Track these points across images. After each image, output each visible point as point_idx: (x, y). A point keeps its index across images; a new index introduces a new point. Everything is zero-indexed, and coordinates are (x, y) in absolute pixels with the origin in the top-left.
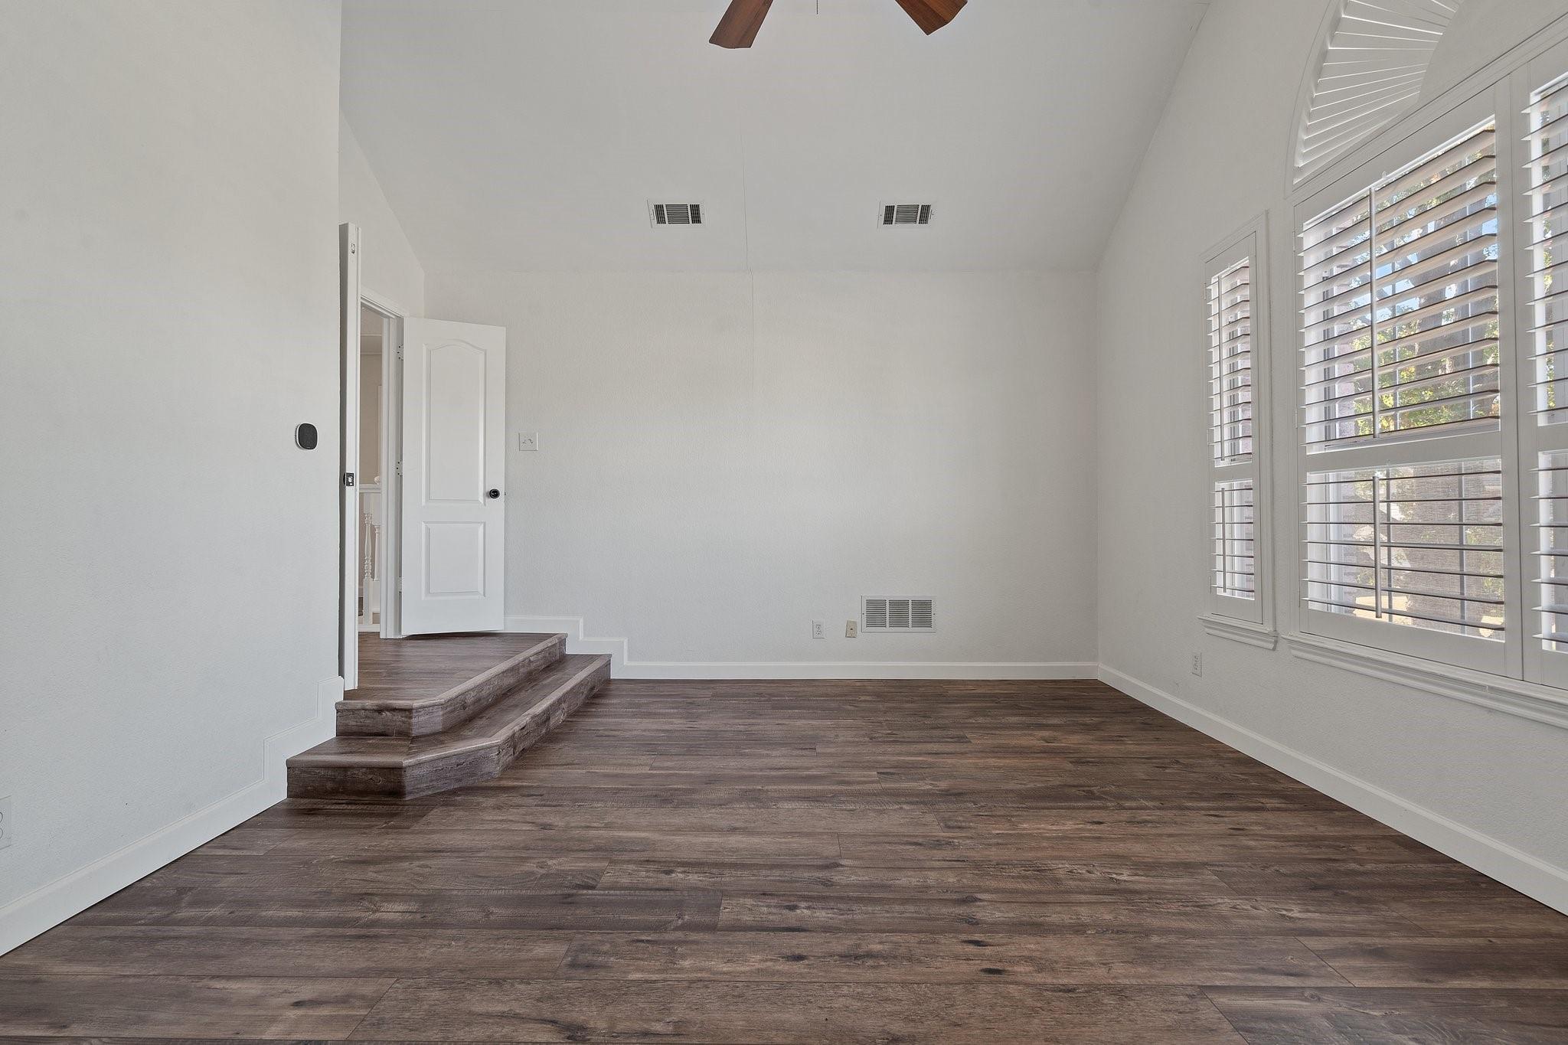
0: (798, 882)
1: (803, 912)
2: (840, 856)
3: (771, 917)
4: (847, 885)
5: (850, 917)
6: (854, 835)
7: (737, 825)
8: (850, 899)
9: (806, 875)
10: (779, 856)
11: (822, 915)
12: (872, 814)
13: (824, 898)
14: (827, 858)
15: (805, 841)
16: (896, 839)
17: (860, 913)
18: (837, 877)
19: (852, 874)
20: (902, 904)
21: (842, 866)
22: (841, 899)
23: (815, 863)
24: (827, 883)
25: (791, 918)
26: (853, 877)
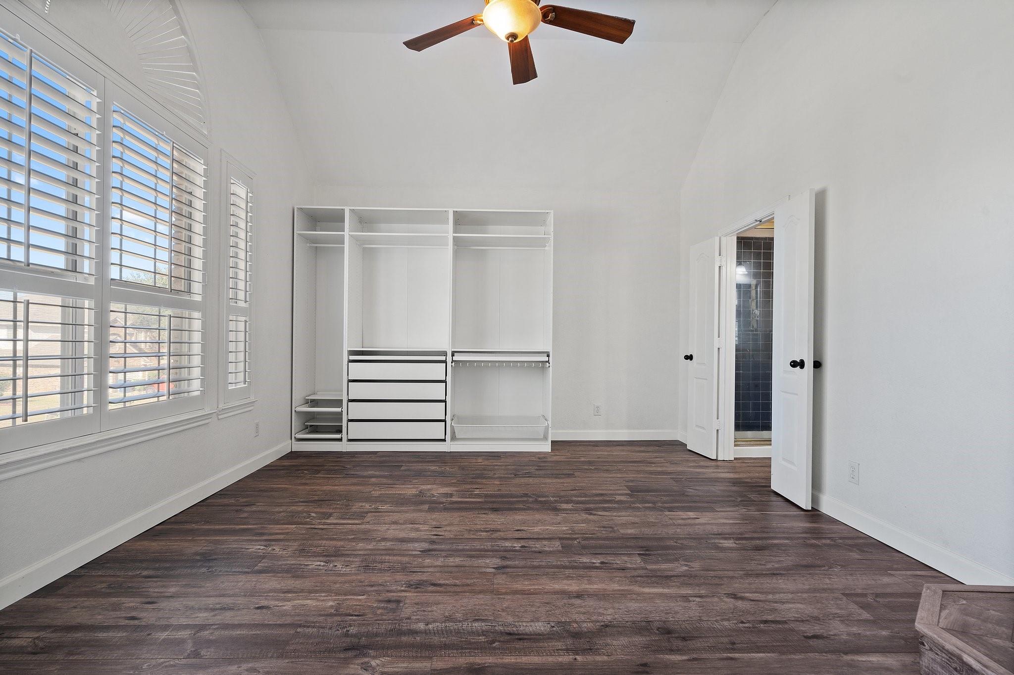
0: (521, 559)
1: (517, 545)
2: (495, 574)
3: (533, 543)
4: (493, 557)
5: (493, 544)
6: (481, 592)
7: (577, 602)
8: (492, 551)
9: (517, 563)
10: (536, 574)
11: (508, 544)
12: (459, 616)
13: (506, 551)
14: (503, 573)
15: (518, 586)
16: (449, 589)
17: (488, 545)
18: (497, 562)
19: (488, 563)
20: (464, 549)
21: (494, 568)
22: (497, 551)
23: (511, 569)
24: (504, 558)
25: (523, 543)
26: (488, 561)
